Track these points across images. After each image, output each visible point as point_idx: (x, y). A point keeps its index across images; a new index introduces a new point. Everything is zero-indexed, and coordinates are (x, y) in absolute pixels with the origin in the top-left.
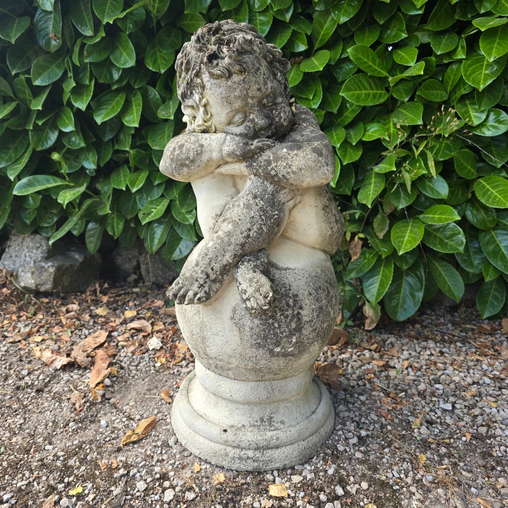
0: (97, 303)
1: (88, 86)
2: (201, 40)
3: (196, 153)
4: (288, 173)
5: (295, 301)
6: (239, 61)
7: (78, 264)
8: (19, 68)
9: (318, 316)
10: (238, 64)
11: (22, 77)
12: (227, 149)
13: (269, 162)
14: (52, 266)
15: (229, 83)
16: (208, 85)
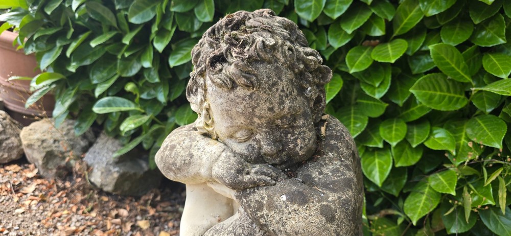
0: (144, 213)
1: (170, 32)
2: (216, 33)
3: (183, 162)
4: (280, 231)
6: (248, 73)
7: (142, 173)
8: (123, 5)
10: (245, 77)
11: (123, 13)
12: (218, 170)
13: (260, 206)
14: (118, 172)
15: (232, 95)
16: (210, 89)
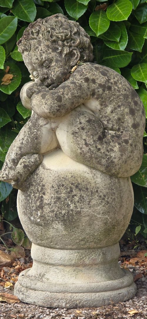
5: (42, 189)
6: (25, 44)
9: (55, 203)
10: (23, 46)
15: (24, 55)
